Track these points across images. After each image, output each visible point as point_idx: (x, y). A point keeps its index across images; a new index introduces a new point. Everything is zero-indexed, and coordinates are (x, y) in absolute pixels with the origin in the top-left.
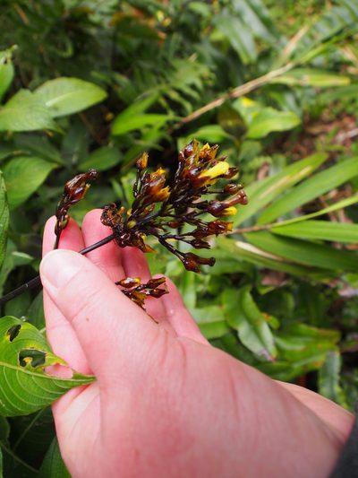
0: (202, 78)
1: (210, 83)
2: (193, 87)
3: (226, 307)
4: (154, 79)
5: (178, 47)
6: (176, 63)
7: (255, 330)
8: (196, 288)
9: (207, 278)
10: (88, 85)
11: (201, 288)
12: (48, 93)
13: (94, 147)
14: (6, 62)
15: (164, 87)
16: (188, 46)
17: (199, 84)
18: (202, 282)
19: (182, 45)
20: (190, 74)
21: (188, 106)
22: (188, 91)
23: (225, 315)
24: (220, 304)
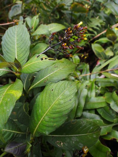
0: (101, 23)
1: (103, 25)
2: (97, 26)
3: (106, 97)
5: (92, 15)
6: (92, 20)
8: (96, 91)
9: (100, 88)
14: (37, 18)
16: (96, 14)
17: (99, 25)
18: (98, 89)
19: (93, 14)
20: (96, 23)
21: (95, 33)
22: (95, 27)
23: (106, 100)
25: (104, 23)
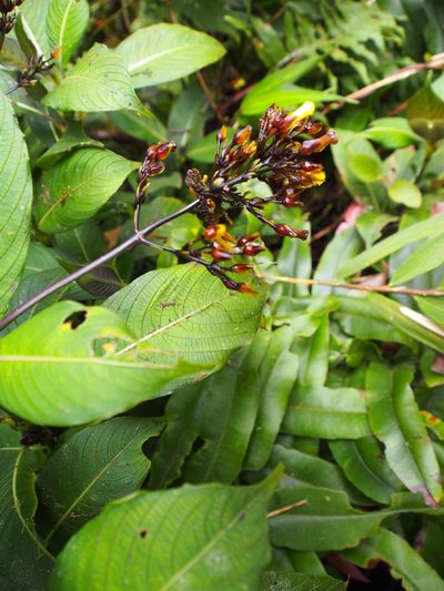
0: (385, 32)
1: (398, 41)
2: (370, 44)
3: (370, 395)
4: (311, 30)
7: (413, 451)
8: (329, 355)
9: (348, 342)
10: (200, 36)
11: (335, 356)
12: (138, 46)
13: (212, 126)
15: (324, 44)
17: (379, 41)
18: (339, 348)
22: (361, 50)
23: (368, 407)
24: (362, 388)
25: (401, 30)
